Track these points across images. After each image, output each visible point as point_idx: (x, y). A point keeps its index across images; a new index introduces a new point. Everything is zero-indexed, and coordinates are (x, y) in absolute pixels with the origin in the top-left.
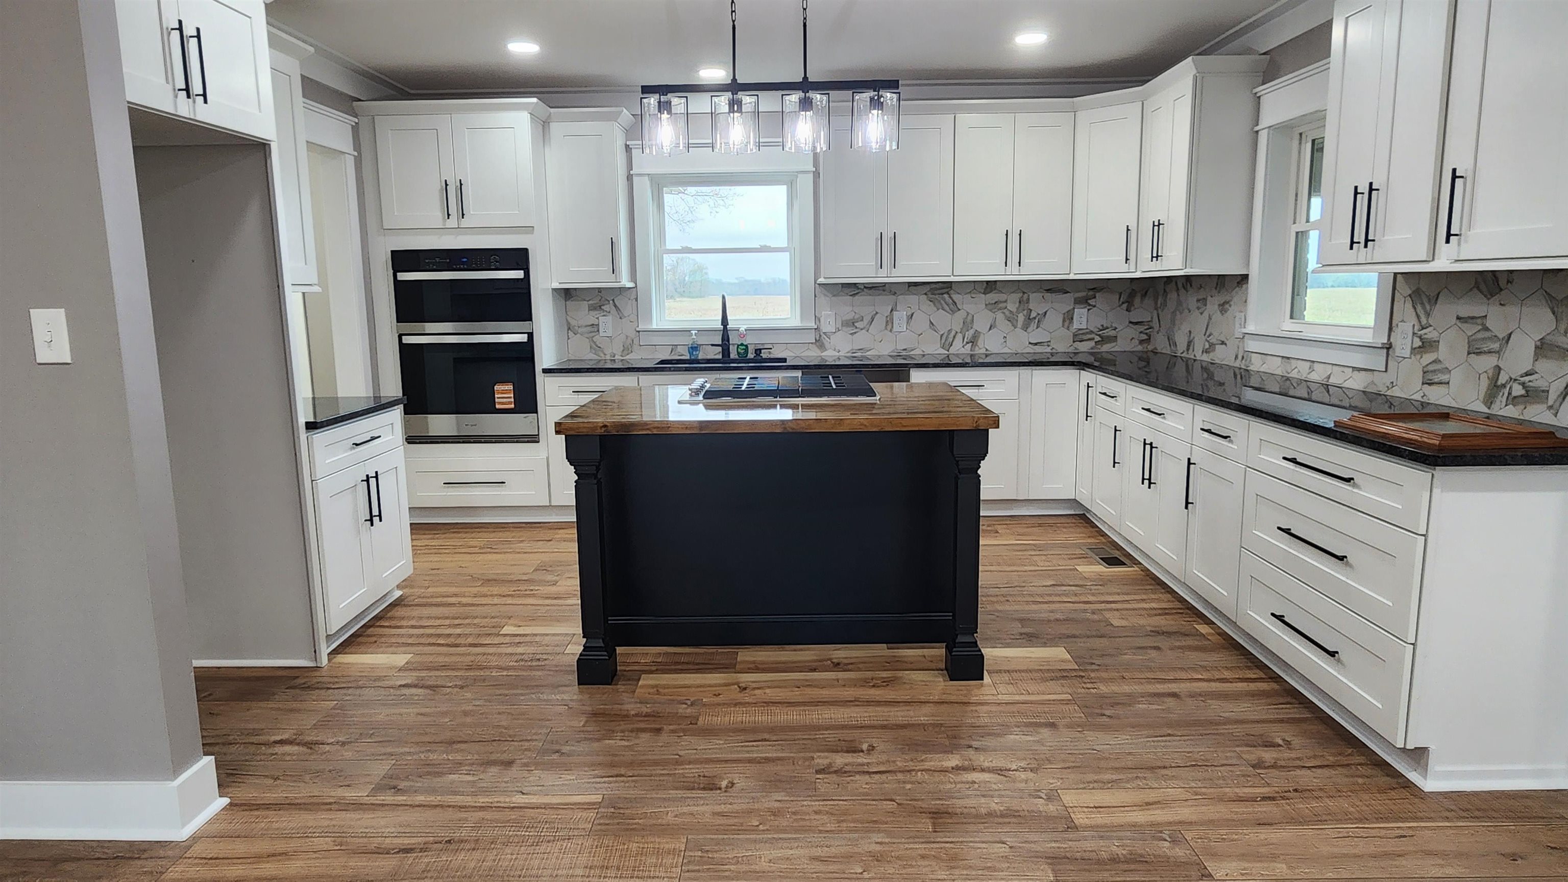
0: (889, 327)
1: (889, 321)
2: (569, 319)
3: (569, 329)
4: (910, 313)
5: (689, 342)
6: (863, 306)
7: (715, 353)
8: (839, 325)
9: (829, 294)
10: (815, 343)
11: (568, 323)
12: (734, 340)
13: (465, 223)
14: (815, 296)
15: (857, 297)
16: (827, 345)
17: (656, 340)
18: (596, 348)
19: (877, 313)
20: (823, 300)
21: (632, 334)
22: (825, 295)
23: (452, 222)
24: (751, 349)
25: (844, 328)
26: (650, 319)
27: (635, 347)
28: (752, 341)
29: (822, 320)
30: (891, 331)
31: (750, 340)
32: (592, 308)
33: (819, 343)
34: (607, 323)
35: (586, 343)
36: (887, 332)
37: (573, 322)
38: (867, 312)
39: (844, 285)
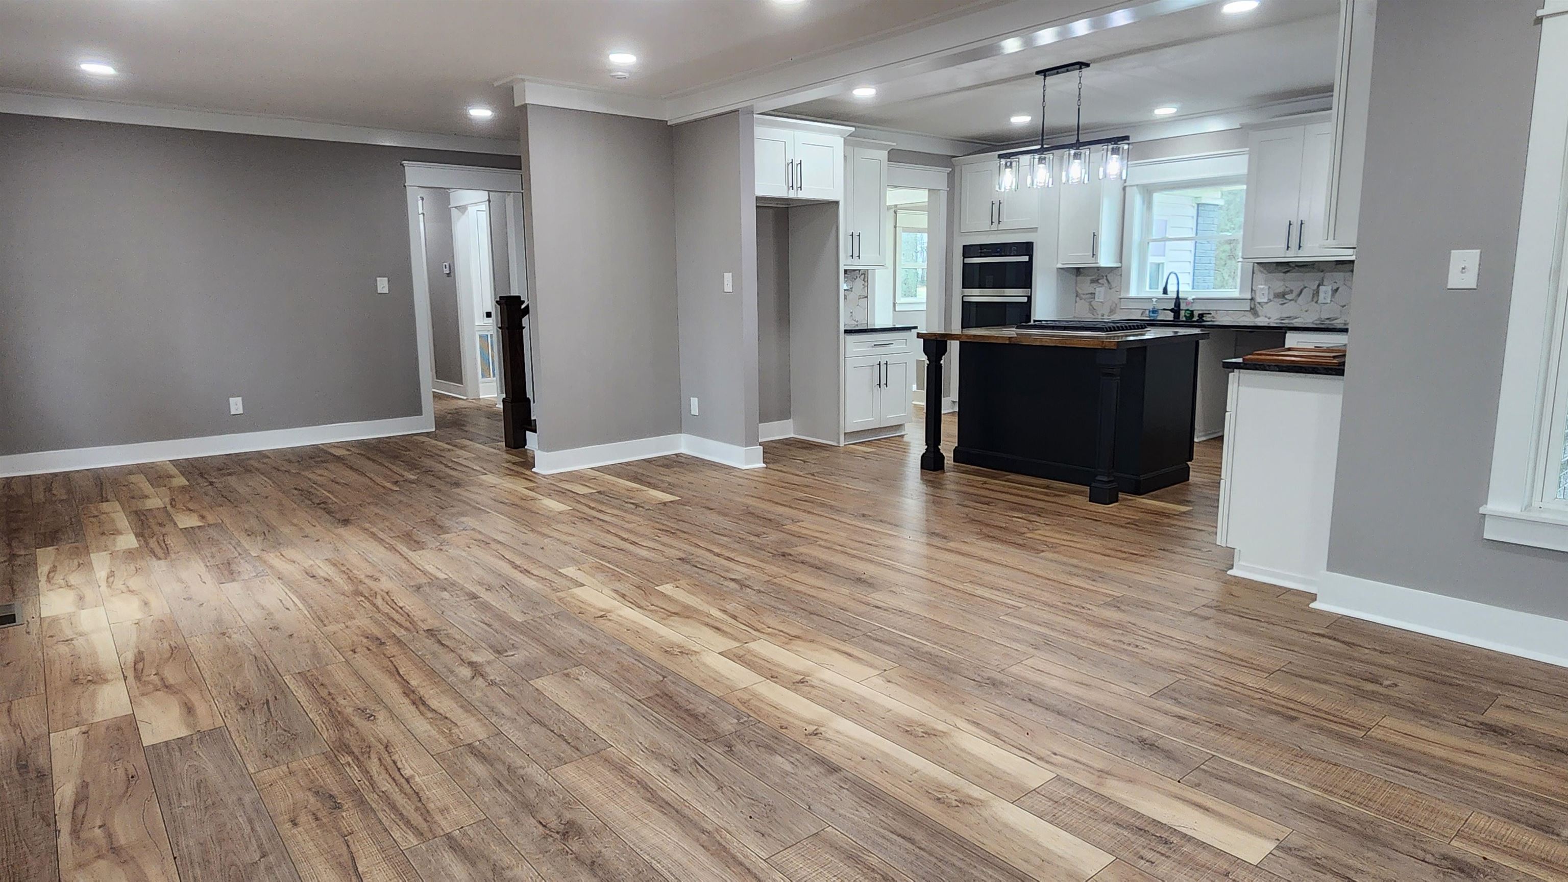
0: (1315, 300)
1: (1316, 293)
2: (1078, 289)
3: (1077, 296)
4: (1335, 288)
5: (1151, 308)
6: (1293, 281)
7: (1170, 316)
8: (1271, 297)
9: (1265, 271)
10: (1250, 311)
11: (1077, 292)
12: (1183, 306)
13: (1001, 227)
14: (1253, 273)
15: (1288, 274)
16: (1260, 313)
17: (1132, 305)
18: (1093, 310)
19: (1305, 287)
20: (1259, 276)
21: (1117, 301)
22: (1262, 272)
23: (994, 227)
24: (1196, 314)
25: (1276, 300)
26: (1128, 290)
27: (1118, 310)
28: (1198, 308)
29: (1258, 292)
30: (1316, 302)
31: (1194, 307)
32: (1093, 281)
33: (1253, 311)
34: (1100, 292)
35: (1087, 306)
36: (1313, 303)
37: (1080, 291)
38: (1295, 286)
39: (1278, 263)
